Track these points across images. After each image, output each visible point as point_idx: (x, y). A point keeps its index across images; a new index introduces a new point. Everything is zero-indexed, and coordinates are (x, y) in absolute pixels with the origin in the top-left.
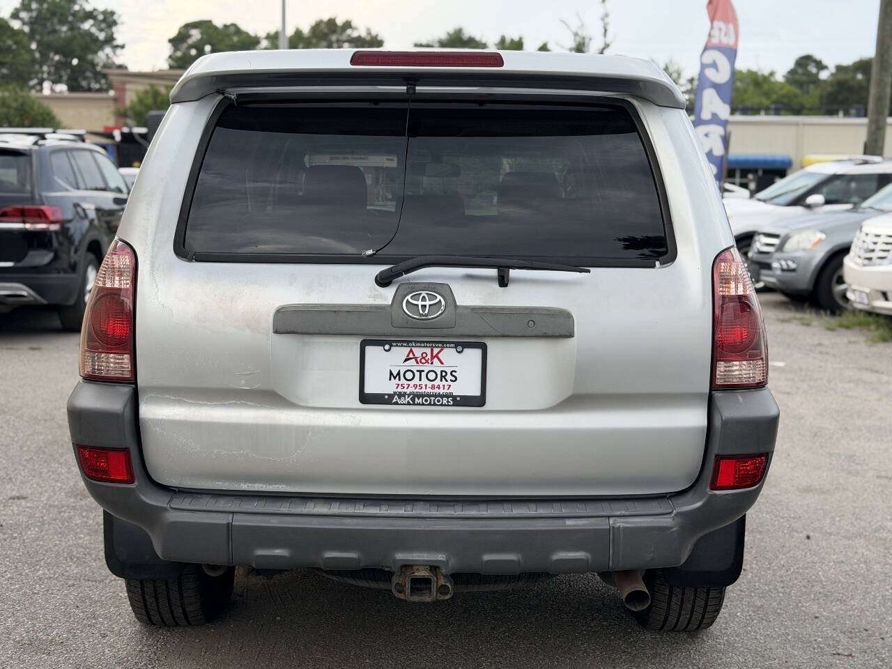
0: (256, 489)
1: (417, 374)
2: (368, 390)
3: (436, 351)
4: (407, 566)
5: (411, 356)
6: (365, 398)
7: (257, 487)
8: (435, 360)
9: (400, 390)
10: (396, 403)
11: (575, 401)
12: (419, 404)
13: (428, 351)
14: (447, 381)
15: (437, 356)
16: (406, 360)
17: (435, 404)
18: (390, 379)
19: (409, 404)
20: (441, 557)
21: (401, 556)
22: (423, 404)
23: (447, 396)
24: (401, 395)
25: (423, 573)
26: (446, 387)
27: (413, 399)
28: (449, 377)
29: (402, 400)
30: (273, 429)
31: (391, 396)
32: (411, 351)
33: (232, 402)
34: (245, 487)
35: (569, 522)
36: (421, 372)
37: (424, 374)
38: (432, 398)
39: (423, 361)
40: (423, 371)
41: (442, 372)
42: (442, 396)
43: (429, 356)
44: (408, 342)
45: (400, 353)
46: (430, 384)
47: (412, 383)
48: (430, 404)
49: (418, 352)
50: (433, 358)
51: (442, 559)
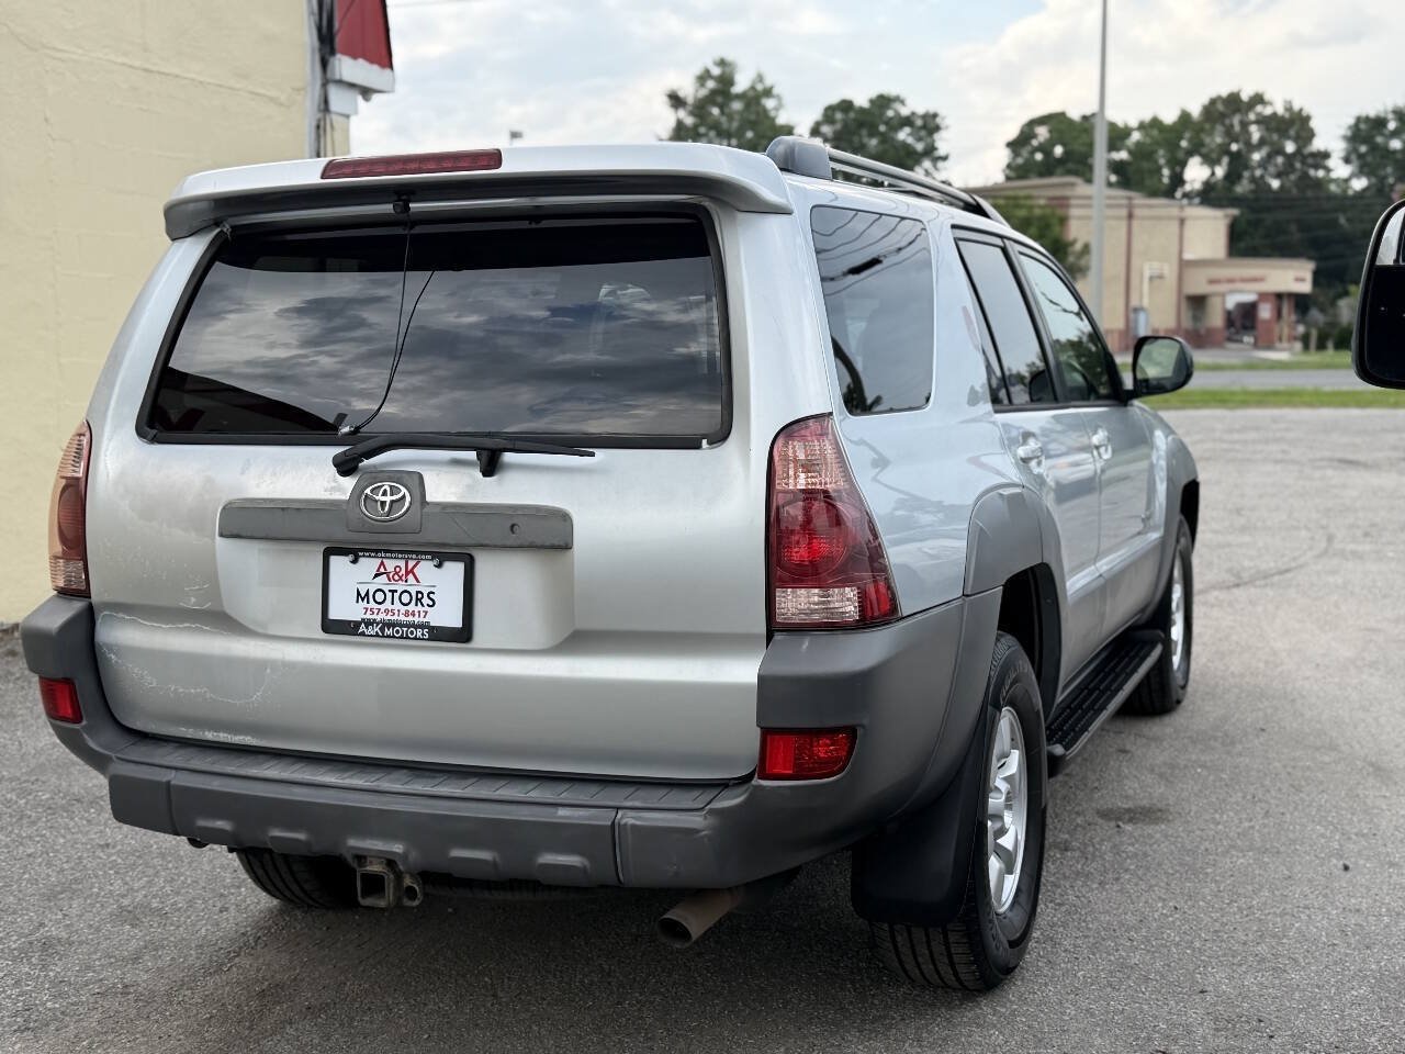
0: (222, 740)
1: (389, 595)
2: (333, 615)
3: (411, 564)
4: (361, 858)
5: (382, 570)
6: (331, 627)
7: (223, 737)
8: (411, 577)
9: (368, 616)
10: (363, 634)
11: (577, 641)
12: (388, 636)
13: (402, 564)
14: (423, 605)
15: (412, 571)
16: (376, 576)
17: (407, 638)
18: (357, 602)
19: (377, 635)
20: (398, 848)
21: (353, 842)
22: (394, 637)
23: (422, 626)
24: (369, 623)
25: (375, 868)
26: (422, 614)
27: (382, 629)
28: (426, 601)
29: (371, 631)
30: (230, 662)
31: (357, 624)
32: (382, 563)
33: (188, 625)
34: (210, 736)
35: (562, 812)
36: (393, 592)
37: (396, 595)
38: (405, 629)
39: (396, 577)
40: (396, 591)
41: (418, 592)
42: (416, 626)
43: (403, 572)
44: (377, 551)
45: (369, 565)
46: (403, 609)
47: (382, 607)
48: (401, 637)
49: (390, 565)
50: (407, 573)
51: (397, 851)
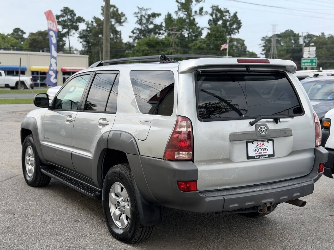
1: (259, 149)
2: (249, 155)
3: (263, 142)
4: (265, 204)
5: (258, 145)
6: (249, 158)
8: (263, 145)
9: (256, 155)
10: (256, 158)
11: (293, 153)
12: (261, 158)
13: (261, 143)
15: (263, 144)
16: (257, 146)
17: (264, 158)
18: (254, 152)
19: (259, 158)
20: (272, 200)
21: (263, 201)
22: (262, 158)
23: (267, 155)
24: (257, 156)
25: (269, 205)
26: (266, 152)
27: (259, 157)
28: (266, 150)
30: (228, 170)
31: (254, 156)
32: (258, 143)
33: (217, 163)
35: (295, 186)
36: (260, 149)
37: (261, 149)
38: (264, 156)
39: (260, 146)
41: (265, 148)
42: (266, 155)
43: (262, 144)
44: (258, 141)
45: (255, 144)
46: (262, 152)
47: (258, 152)
48: (263, 158)
49: (259, 143)
